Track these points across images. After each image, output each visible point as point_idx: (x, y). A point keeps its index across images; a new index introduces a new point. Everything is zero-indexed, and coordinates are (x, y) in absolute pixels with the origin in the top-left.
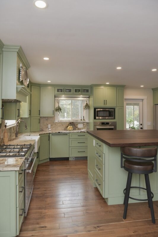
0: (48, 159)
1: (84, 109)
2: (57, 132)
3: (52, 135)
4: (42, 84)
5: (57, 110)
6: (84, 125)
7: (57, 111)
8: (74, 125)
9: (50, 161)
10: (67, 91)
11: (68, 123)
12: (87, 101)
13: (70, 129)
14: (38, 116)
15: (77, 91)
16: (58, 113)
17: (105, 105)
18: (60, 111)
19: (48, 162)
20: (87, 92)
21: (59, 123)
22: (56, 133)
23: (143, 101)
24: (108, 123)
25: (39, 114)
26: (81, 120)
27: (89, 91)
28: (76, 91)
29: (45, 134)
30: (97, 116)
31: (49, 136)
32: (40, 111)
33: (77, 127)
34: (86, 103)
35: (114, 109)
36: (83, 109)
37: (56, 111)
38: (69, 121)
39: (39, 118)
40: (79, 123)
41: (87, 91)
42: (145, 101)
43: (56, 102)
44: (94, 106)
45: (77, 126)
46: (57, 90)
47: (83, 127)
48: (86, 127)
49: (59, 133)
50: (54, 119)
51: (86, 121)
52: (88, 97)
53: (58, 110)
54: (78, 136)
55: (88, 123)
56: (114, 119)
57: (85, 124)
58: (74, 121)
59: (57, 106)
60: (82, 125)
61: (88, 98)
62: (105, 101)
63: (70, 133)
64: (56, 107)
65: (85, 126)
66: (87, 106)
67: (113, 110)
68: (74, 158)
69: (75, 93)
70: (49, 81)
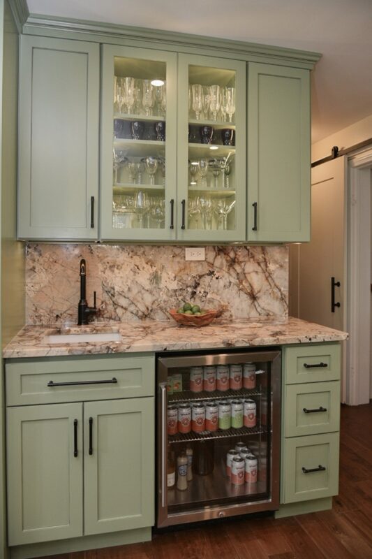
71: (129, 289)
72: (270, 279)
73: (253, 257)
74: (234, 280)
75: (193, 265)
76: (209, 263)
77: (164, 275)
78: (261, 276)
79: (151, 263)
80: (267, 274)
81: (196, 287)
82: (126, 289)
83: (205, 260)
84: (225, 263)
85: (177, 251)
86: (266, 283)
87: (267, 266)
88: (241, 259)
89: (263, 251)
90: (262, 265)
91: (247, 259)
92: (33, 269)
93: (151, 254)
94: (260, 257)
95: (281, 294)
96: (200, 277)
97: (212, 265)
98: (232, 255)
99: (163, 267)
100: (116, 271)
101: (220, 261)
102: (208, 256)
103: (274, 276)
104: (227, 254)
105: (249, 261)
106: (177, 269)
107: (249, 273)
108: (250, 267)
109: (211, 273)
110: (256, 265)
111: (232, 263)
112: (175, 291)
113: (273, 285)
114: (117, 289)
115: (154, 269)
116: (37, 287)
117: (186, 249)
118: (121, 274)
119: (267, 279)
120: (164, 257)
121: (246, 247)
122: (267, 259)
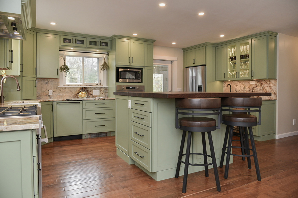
0: (51, 138)
1: (102, 69)
2: (65, 99)
3: (57, 103)
5: (62, 69)
6: (101, 91)
7: (63, 71)
8: (88, 91)
9: (53, 142)
10: (78, 42)
11: (78, 89)
12: (105, 59)
13: (82, 96)
15: (93, 43)
16: (64, 73)
17: (131, 64)
19: (51, 142)
20: (105, 46)
21: (65, 88)
23: (173, 63)
24: (134, 88)
25: (36, 74)
26: (97, 84)
27: (109, 44)
29: (46, 101)
30: (120, 79)
31: (53, 105)
32: (36, 68)
33: (91, 95)
34: (103, 61)
35: (142, 69)
36: (100, 70)
38: (80, 86)
39: (35, 79)
40: (95, 88)
41: (107, 45)
42: (175, 63)
43: (60, 57)
44: (116, 65)
45: (91, 93)
47: (100, 94)
48: (104, 93)
49: (68, 100)
50: (58, 82)
51: (104, 86)
52: (106, 53)
53: (64, 69)
54: (95, 104)
55: (106, 89)
56: (142, 82)
57: (102, 90)
58: (87, 86)
59: (62, 63)
60: (99, 91)
61: (106, 55)
62: (131, 59)
63: (84, 100)
64: (60, 66)
65: (102, 92)
66: (106, 66)
67: (140, 71)
68: (90, 135)
69: (89, 46)
71: (240, 90)
72: (271, 89)
73: (266, 83)
74: (261, 89)
75: (252, 85)
76: (256, 84)
77: (246, 87)
78: (269, 88)
79: (243, 85)
80: (270, 87)
81: (253, 90)
82: (239, 90)
83: (255, 84)
84: (259, 84)
85: (249, 82)
86: (270, 89)
87: (270, 85)
88: (263, 83)
89: (269, 81)
90: (269, 85)
91: (265, 83)
92: (224, 86)
93: (244, 82)
94: (268, 83)
95: (274, 92)
96: (254, 88)
97: (256, 85)
98: (261, 82)
99: (246, 86)
100: (237, 86)
101: (258, 84)
102: (256, 83)
103: (272, 88)
104: (260, 82)
105: (265, 84)
106: (249, 86)
107: (265, 87)
108: (266, 85)
109: (256, 87)
110: (267, 85)
111: (261, 84)
112: (248, 91)
113: (272, 90)
114: (237, 90)
115: (244, 86)
116: (225, 90)
117: (251, 81)
118: (238, 87)
119: (270, 88)
120: (246, 83)
121: (265, 80)
122: (270, 83)
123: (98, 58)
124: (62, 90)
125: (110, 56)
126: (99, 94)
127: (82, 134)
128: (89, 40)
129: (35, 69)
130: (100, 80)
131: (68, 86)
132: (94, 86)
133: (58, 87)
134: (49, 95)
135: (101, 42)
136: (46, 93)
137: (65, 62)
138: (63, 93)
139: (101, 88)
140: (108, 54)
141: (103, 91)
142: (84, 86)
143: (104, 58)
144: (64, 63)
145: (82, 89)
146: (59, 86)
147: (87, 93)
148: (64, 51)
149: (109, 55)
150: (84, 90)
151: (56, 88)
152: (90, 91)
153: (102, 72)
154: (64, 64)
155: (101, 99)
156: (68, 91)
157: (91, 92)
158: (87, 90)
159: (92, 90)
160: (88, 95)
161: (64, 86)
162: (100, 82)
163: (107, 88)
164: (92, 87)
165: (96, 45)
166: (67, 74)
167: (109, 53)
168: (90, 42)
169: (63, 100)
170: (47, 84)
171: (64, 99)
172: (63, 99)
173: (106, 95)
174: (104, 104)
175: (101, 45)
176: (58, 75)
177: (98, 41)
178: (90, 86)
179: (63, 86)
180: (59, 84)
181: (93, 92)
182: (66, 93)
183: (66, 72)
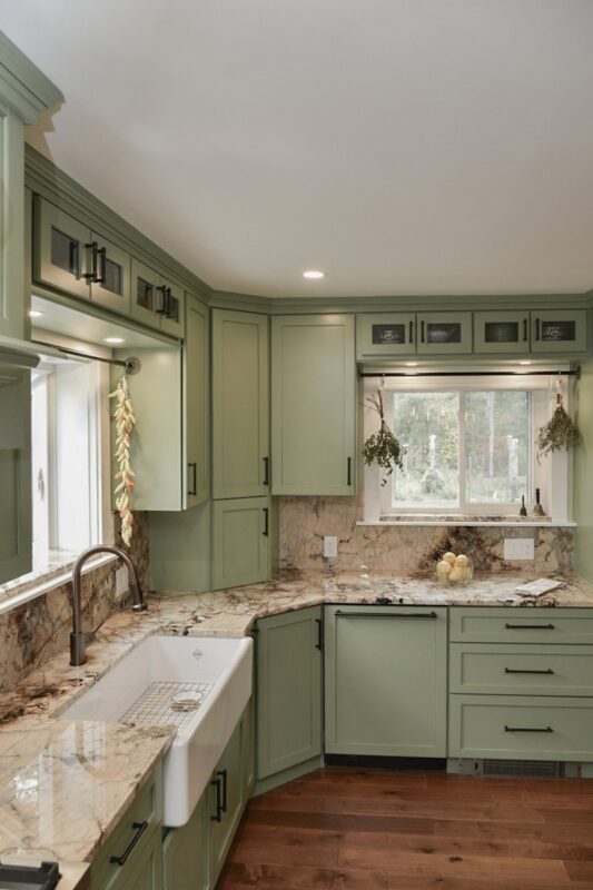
0: (319, 756)
1: (545, 444)
2: (374, 600)
3: (339, 614)
4: (278, 299)
5: (373, 450)
6: (542, 542)
7: (375, 459)
10: (436, 334)
11: (439, 534)
12: (559, 397)
13: (454, 577)
14: (262, 490)
15: (500, 333)
16: (383, 470)
18: (392, 461)
21: (387, 528)
22: (364, 603)
25: (267, 482)
26: (523, 512)
27: (580, 331)
28: (491, 332)
29: (291, 610)
31: (321, 623)
32: (267, 459)
33: (495, 558)
34: (552, 406)
36: (534, 448)
37: (370, 459)
38: (449, 519)
39: (265, 503)
40: (512, 532)
41: (568, 331)
43: (366, 403)
45: (496, 550)
46: (367, 334)
47: (537, 555)
48: (553, 554)
49: (385, 602)
51: (554, 523)
52: (567, 369)
53: (382, 452)
54: (508, 627)
55: (565, 535)
57: (549, 537)
58: (476, 519)
59: (372, 428)
60: (531, 542)
61: (565, 378)
63: (455, 605)
64: (367, 437)
65: (545, 548)
66: (563, 431)
68: (480, 762)
69: (482, 346)
70: (313, 275)
123: (529, 392)
124: (373, 536)
125: (585, 380)
126: (531, 557)
127: (444, 756)
128: (481, 320)
129: (263, 463)
130: (538, 490)
131: (398, 519)
132: (511, 519)
133: (358, 523)
134: (326, 555)
135: (537, 321)
136: (315, 548)
137: (383, 422)
138: (378, 550)
139: (541, 531)
140: (575, 373)
141: (550, 541)
142: (466, 520)
143: (554, 389)
144: (380, 428)
145: (458, 532)
146: (362, 520)
147: (478, 554)
148: (381, 375)
149: (578, 378)
150: (466, 538)
151: (353, 529)
152: (490, 542)
153: (548, 459)
154: (382, 432)
155: (537, 605)
156: (400, 542)
157: (493, 545)
158: (480, 539)
159: (498, 537)
160: (481, 559)
161: (381, 520)
162: (538, 501)
163: (570, 530)
164: (500, 528)
165: (516, 340)
166: (390, 472)
167: (579, 368)
168: (488, 326)
169: (364, 600)
170: (317, 512)
171: (367, 599)
172: (362, 597)
173: (566, 562)
174: (551, 627)
175: (537, 339)
176: (349, 483)
177: (525, 322)
178: (493, 519)
179: (377, 522)
180: (362, 511)
181: (502, 548)
182: (390, 548)
183: (389, 466)
